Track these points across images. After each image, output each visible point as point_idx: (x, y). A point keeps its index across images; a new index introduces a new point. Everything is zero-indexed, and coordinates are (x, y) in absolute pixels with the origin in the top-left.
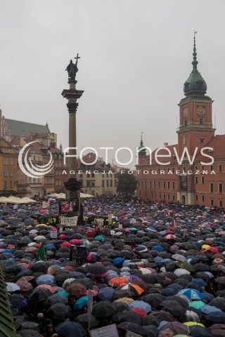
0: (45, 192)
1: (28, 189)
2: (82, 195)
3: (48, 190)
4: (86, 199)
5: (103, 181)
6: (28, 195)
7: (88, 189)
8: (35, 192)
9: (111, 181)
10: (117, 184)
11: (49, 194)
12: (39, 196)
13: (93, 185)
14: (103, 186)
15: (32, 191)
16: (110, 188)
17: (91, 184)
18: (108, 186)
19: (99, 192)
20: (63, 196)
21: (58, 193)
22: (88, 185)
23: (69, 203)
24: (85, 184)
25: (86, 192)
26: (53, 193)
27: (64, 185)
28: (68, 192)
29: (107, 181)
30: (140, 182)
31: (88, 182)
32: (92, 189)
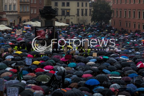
0: (20, 19)
1: (4, 16)
2: (57, 24)
3: (24, 18)
4: (61, 27)
5: (78, 10)
6: (4, 22)
7: (63, 17)
8: (10, 20)
9: (86, 10)
10: (92, 13)
11: (25, 22)
12: (14, 24)
13: (68, 14)
14: (78, 15)
15: (8, 18)
16: (85, 18)
17: (66, 13)
18: (82, 15)
19: (74, 21)
20: (38, 24)
21: (33, 21)
22: (63, 14)
23: (45, 30)
24: (60, 12)
25: (61, 21)
26: (28, 21)
27: (39, 13)
28: (43, 20)
29: (82, 10)
30: (115, 12)
31: (63, 11)
32: (67, 18)
